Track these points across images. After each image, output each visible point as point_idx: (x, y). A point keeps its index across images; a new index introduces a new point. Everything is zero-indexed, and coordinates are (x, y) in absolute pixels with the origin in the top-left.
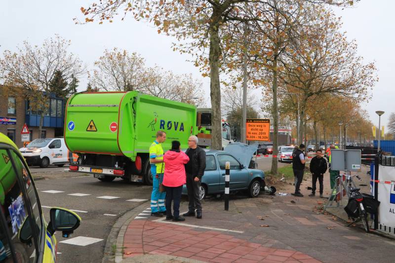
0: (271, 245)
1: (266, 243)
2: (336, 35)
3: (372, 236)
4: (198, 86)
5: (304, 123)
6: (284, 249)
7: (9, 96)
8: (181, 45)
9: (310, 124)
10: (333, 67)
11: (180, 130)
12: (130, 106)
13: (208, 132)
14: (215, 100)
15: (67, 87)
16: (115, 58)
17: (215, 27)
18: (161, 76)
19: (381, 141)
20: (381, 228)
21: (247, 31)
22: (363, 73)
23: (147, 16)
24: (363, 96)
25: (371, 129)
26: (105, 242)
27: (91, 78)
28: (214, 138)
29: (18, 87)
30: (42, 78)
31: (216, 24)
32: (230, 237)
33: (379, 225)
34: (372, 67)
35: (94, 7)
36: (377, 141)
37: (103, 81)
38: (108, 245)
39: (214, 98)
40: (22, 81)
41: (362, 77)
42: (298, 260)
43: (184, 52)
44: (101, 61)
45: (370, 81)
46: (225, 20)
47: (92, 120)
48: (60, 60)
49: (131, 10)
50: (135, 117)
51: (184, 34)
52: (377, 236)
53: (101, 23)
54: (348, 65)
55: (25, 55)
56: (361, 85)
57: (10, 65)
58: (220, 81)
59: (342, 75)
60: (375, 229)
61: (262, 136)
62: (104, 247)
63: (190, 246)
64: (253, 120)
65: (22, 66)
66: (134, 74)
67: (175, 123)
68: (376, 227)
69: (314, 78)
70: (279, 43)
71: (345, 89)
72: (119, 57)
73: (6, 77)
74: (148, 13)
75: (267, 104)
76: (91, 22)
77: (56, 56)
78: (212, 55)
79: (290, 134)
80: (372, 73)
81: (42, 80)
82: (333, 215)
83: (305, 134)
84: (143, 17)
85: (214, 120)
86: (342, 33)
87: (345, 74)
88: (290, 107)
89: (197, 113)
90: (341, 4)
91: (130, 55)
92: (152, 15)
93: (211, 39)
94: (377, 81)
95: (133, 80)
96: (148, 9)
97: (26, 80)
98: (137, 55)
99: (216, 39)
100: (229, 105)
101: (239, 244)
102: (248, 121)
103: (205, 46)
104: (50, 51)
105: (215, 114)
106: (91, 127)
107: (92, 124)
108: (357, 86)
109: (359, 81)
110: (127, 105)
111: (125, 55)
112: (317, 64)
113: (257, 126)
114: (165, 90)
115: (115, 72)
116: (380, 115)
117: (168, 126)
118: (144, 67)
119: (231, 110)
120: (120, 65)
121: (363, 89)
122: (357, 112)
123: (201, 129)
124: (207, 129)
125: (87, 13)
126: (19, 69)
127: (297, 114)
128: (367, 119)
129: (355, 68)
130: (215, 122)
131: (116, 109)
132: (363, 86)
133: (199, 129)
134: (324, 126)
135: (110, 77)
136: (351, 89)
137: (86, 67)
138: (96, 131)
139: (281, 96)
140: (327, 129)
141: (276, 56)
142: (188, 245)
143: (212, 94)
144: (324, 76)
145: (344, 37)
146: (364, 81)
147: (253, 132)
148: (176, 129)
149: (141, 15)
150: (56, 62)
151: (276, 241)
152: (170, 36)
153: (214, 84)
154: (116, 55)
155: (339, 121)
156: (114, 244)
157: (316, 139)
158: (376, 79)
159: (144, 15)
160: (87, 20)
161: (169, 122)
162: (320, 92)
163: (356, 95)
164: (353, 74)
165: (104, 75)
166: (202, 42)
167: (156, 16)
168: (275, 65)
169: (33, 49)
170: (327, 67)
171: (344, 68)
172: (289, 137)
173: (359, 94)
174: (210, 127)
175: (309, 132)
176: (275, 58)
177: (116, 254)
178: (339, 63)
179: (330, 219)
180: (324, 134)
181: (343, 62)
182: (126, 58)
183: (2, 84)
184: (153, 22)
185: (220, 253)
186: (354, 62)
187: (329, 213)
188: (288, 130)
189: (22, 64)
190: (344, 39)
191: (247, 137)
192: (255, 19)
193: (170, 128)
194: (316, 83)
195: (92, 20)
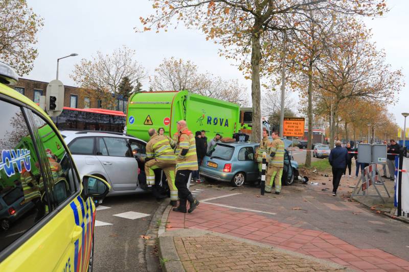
0: (300, 226)
1: (296, 223)
2: (367, 45)
3: (395, 222)
4: (244, 90)
5: (336, 124)
6: (312, 230)
7: (85, 97)
8: (227, 51)
9: (342, 125)
10: (363, 73)
11: (225, 126)
12: (181, 104)
13: (250, 128)
14: (256, 99)
15: (133, 90)
16: (172, 66)
17: (256, 34)
18: (211, 81)
19: (406, 141)
20: (404, 215)
21: (286, 40)
22: (391, 78)
23: (196, 24)
24: (390, 100)
25: (397, 130)
26: (152, 217)
27: (152, 82)
28: (254, 133)
29: (93, 90)
30: (111, 82)
31: (258, 33)
32: (264, 217)
33: (402, 212)
34: (399, 73)
35: (152, 18)
36: (403, 141)
37: (162, 85)
38: (154, 219)
39: (255, 97)
40: (94, 84)
41: (389, 83)
42: (324, 240)
43: (229, 57)
44: (160, 68)
45: (397, 86)
46: (265, 29)
47: (149, 116)
48: (126, 66)
49: (182, 19)
50: (185, 113)
51: (230, 41)
52: (400, 222)
53: (158, 32)
54: (377, 72)
55: (98, 62)
56: (389, 89)
57: (86, 70)
58: (261, 83)
59: (371, 81)
60: (398, 216)
61: (297, 132)
62: (150, 221)
63: (226, 224)
64: (290, 118)
65: (95, 72)
66: (188, 79)
67: (220, 119)
68: (399, 214)
69: (346, 83)
70: (313, 51)
71: (374, 93)
72: (176, 64)
73: (82, 81)
74: (197, 21)
75: (304, 106)
76: (149, 31)
77: (123, 63)
78: (254, 60)
79: (324, 134)
80: (399, 79)
81: (111, 83)
82: (359, 203)
83: (337, 133)
84: (192, 25)
85: (254, 118)
86: (372, 43)
87: (374, 79)
88: (324, 110)
89: (241, 111)
90: (371, 14)
91: (185, 63)
92: (201, 24)
93: (253, 45)
94: (404, 86)
95: (187, 84)
96: (197, 18)
97: (98, 84)
98: (191, 63)
99: (258, 46)
100: (270, 107)
101: (271, 224)
102: (285, 119)
103: (248, 52)
104: (118, 59)
105: (255, 111)
106: (148, 121)
107: (148, 118)
108: (385, 90)
109: (387, 86)
110: (178, 102)
111: (180, 63)
112: (348, 71)
113: (294, 123)
114: (214, 93)
115: (172, 77)
116: (405, 117)
117: (214, 122)
118: (196, 73)
119: (272, 111)
120: (176, 71)
121: (391, 93)
122: (384, 116)
123: (244, 126)
124: (249, 126)
125: (145, 23)
126: (93, 74)
127: (330, 115)
128: (393, 121)
129: (383, 74)
130: (255, 118)
131: (169, 106)
132: (390, 90)
133: (242, 126)
134: (355, 127)
135: (168, 82)
136: (380, 93)
137: (147, 73)
138: (152, 124)
139: (315, 99)
140: (357, 129)
141: (311, 62)
142: (224, 223)
143: (253, 94)
144: (355, 81)
145: (374, 46)
146: (391, 87)
147: (290, 128)
148: (221, 124)
149: (191, 23)
150: (123, 69)
151: (305, 223)
152: (218, 43)
153: (255, 85)
154: (173, 63)
155: (367, 122)
156: (159, 219)
157: (347, 139)
158: (403, 84)
159: (193, 23)
160: (146, 29)
161: (215, 119)
162: (351, 95)
163: (384, 99)
164: (381, 80)
165: (162, 80)
166: (245, 49)
167: (205, 25)
168: (310, 70)
169: (105, 58)
170: (357, 73)
171: (374, 75)
172: (322, 137)
173: (386, 98)
174: (251, 124)
175: (341, 132)
176: (311, 64)
177: (160, 227)
178: (369, 70)
179: (356, 206)
180: (354, 134)
181: (372, 69)
182: (181, 65)
183: (80, 87)
184: (201, 29)
185: (253, 230)
186: (382, 69)
187: (356, 201)
188: (322, 131)
189: (95, 70)
190: (373, 48)
191: (285, 133)
192: (293, 29)
193: (216, 124)
194: (347, 88)
195: (149, 29)
